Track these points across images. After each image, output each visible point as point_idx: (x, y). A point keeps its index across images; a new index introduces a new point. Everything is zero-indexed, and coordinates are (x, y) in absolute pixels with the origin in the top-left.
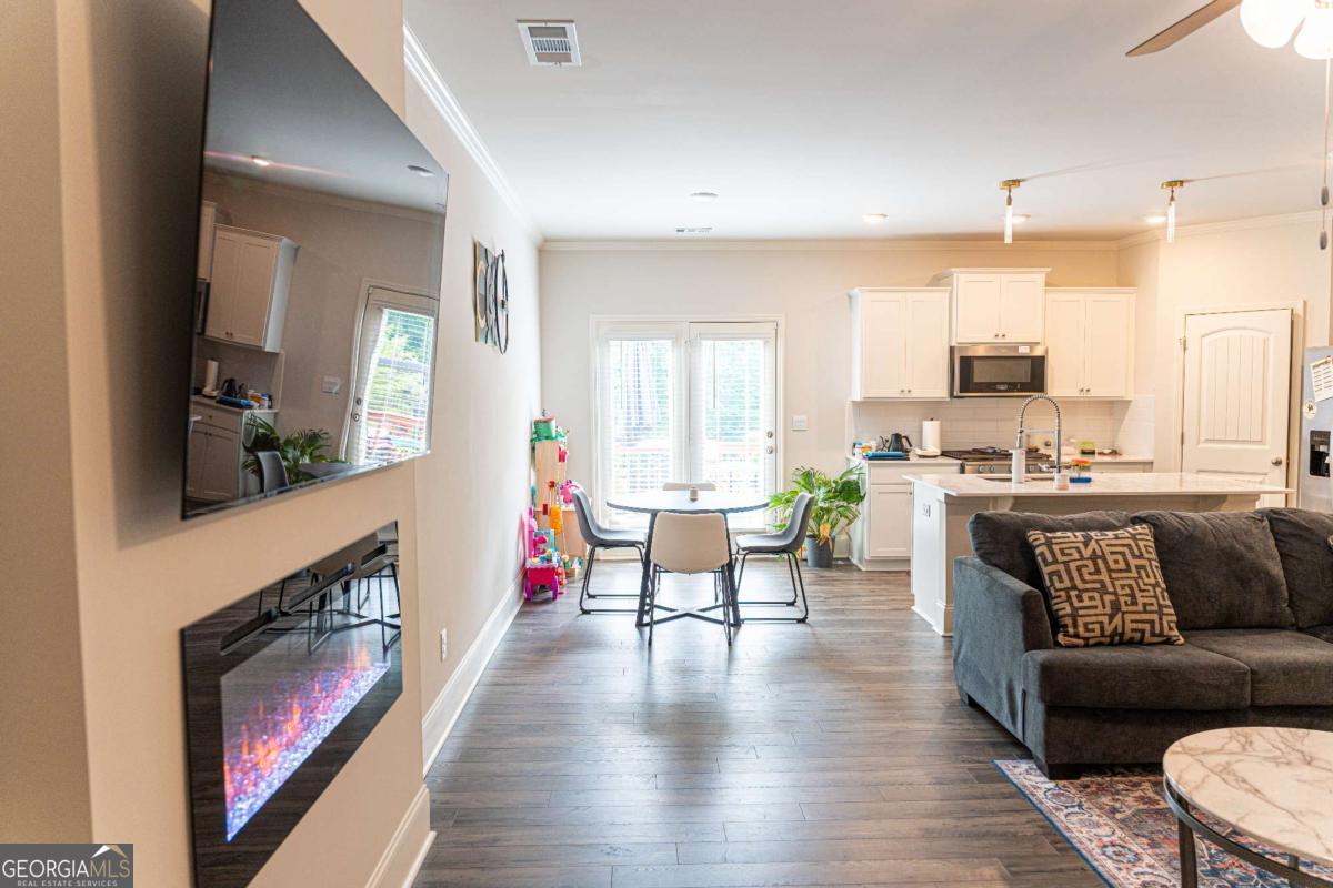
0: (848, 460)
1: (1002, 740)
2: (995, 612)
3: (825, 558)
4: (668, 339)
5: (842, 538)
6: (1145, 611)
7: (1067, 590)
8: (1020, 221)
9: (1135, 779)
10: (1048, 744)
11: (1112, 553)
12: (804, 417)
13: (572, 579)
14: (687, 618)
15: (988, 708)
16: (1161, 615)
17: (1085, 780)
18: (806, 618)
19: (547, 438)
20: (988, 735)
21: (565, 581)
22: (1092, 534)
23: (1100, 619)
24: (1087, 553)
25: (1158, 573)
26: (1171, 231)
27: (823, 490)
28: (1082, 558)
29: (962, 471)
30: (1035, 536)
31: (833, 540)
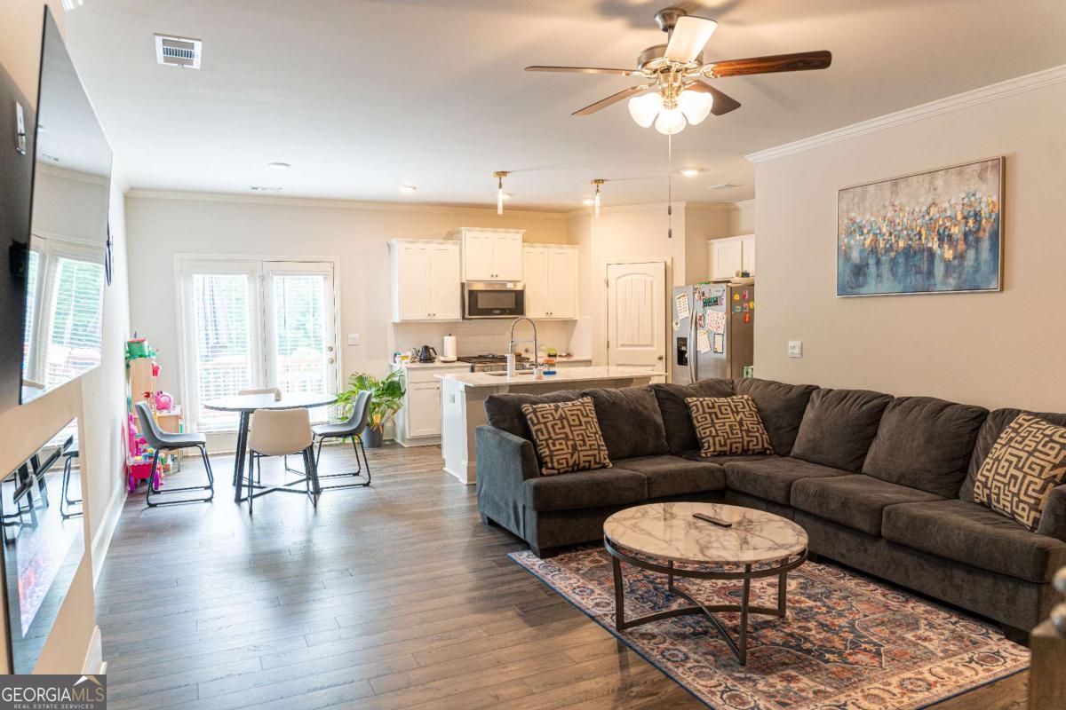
0: (391, 366)
1: (511, 541)
2: (504, 459)
3: (378, 440)
4: (244, 274)
5: (389, 425)
6: (591, 449)
7: (546, 440)
8: (506, 197)
9: (589, 551)
10: (539, 536)
11: (572, 415)
12: (356, 335)
13: (168, 473)
14: (276, 492)
15: (501, 523)
16: (599, 450)
17: (561, 556)
18: (369, 482)
19: (141, 356)
20: (502, 540)
21: (163, 475)
22: (560, 404)
23: (565, 456)
24: (557, 416)
25: (597, 425)
26: (597, 211)
27: (374, 389)
28: (554, 419)
29: (473, 370)
30: (527, 408)
31: (383, 426)
